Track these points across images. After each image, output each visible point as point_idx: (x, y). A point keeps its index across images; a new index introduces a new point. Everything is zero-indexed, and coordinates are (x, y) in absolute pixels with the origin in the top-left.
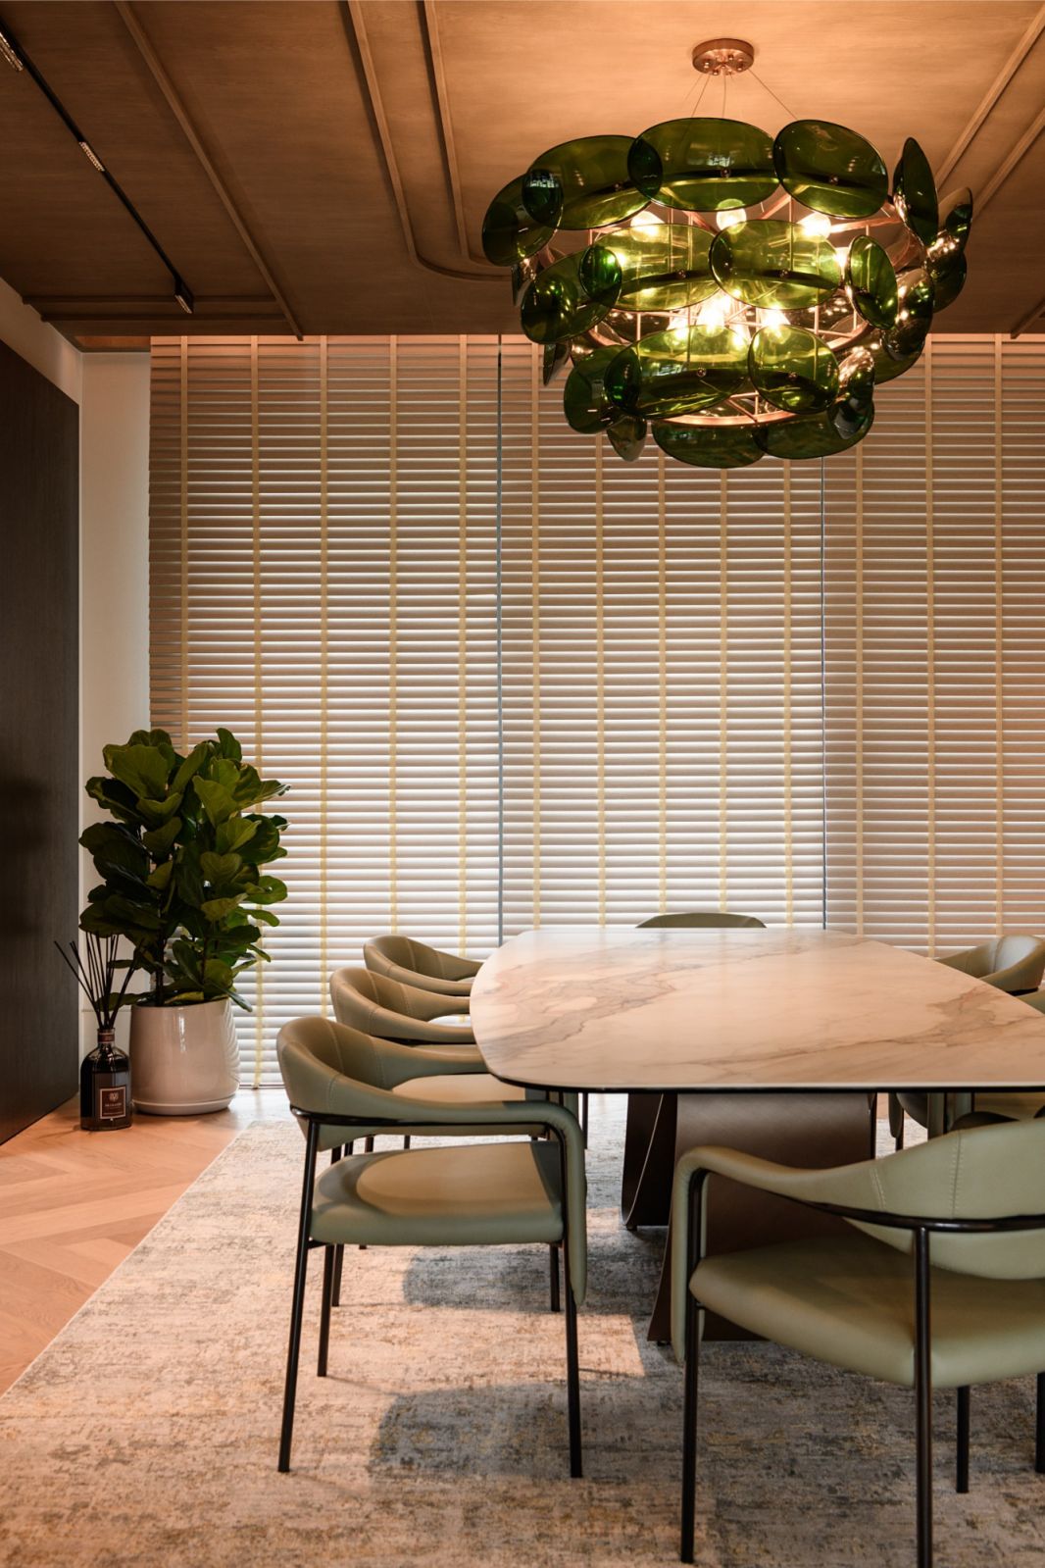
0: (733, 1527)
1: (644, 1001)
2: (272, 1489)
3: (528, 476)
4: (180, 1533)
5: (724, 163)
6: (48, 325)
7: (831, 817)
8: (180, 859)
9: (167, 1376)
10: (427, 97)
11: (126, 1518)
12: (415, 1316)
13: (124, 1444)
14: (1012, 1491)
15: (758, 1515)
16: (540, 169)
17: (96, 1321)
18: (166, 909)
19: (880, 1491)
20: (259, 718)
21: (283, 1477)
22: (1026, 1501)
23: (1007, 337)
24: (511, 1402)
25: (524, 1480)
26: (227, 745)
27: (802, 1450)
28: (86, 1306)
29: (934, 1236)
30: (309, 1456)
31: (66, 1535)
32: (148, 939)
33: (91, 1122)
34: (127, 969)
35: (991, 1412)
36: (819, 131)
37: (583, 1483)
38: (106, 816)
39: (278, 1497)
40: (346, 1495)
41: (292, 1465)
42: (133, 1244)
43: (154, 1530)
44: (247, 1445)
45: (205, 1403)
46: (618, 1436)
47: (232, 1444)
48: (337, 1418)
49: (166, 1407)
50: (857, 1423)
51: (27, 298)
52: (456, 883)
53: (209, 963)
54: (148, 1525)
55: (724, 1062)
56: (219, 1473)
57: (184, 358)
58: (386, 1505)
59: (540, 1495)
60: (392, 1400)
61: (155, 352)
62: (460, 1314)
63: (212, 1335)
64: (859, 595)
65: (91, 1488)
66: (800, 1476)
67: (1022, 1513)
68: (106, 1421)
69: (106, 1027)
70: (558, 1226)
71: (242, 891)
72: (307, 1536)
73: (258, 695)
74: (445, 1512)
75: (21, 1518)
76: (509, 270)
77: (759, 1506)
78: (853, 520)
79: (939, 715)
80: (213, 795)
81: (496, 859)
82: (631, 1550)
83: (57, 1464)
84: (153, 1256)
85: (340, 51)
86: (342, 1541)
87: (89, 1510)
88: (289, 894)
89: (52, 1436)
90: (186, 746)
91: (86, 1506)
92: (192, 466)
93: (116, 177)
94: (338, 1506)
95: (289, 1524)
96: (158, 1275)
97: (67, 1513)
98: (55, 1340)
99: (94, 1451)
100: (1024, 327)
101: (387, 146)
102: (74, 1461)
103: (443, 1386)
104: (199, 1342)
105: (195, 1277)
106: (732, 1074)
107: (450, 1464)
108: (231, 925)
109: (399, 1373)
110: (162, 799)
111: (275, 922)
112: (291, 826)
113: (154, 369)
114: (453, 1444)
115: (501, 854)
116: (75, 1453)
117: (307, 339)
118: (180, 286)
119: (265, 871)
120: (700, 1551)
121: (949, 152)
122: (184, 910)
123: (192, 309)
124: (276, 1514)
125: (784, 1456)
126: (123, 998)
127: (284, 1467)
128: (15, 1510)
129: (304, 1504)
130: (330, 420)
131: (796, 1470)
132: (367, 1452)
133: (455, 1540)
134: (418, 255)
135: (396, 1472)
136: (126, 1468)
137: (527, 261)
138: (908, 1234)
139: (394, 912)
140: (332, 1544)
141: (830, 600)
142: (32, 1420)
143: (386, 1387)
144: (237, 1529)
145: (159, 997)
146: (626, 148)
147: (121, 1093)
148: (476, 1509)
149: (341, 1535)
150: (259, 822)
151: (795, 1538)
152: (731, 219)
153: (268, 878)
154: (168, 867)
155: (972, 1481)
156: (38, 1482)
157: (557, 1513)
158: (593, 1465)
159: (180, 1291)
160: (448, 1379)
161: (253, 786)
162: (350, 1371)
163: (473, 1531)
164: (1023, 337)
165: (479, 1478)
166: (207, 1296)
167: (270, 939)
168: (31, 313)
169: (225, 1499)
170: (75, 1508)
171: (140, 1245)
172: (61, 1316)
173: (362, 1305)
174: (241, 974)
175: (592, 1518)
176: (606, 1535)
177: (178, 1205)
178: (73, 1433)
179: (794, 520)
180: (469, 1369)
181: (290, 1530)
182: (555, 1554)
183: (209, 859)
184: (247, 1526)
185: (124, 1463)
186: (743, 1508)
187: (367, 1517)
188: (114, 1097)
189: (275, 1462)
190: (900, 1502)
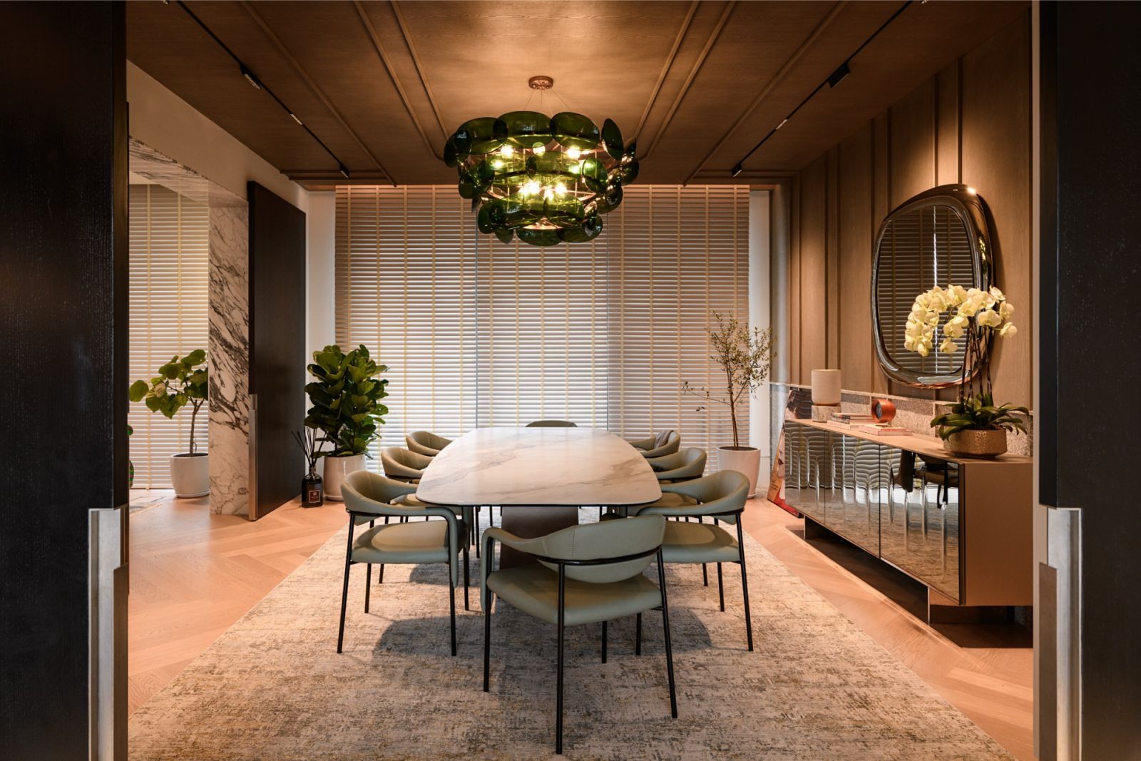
0: (509, 677)
1: (499, 463)
2: (333, 660)
3: (488, 242)
4: (291, 678)
5: (531, 129)
6: (293, 181)
7: (611, 380)
8: (344, 397)
9: (305, 613)
10: (425, 97)
11: (271, 672)
12: (413, 587)
13: (280, 641)
14: (624, 663)
15: (521, 672)
16: (460, 131)
17: (284, 589)
18: (338, 418)
19: (572, 662)
20: (379, 339)
21: (338, 655)
22: (628, 667)
23: (682, 186)
24: (438, 624)
25: (433, 657)
26: (363, 351)
27: (546, 645)
28: (283, 582)
29: (566, 567)
30: (352, 646)
31: (246, 679)
32: (332, 430)
33: (306, 504)
34: (320, 442)
35: (627, 630)
36: (567, 116)
37: (455, 658)
38: (316, 380)
39: (334, 664)
40: (360, 662)
41: (343, 650)
42: (308, 556)
43: (281, 677)
44: (328, 642)
45: (317, 624)
46: (476, 639)
47: (322, 641)
48: (367, 630)
49: (301, 626)
50: (572, 634)
51: (282, 172)
52: (458, 406)
53: (355, 439)
54: (279, 675)
55: (509, 492)
56: (313, 653)
57: (349, 194)
58: (375, 667)
59: (437, 663)
60: (391, 623)
61: (337, 191)
62: (430, 587)
63: (328, 595)
64: (622, 290)
65: (261, 660)
66: (543, 656)
67: (624, 672)
68: (275, 632)
69: (313, 465)
70: (447, 556)
71: (368, 411)
72: (340, 680)
73: (379, 330)
74: (397, 670)
75: (230, 672)
76: (456, 168)
77: (522, 668)
78: (620, 260)
79: (654, 339)
80: (357, 372)
81: (475, 397)
82: (466, 686)
83: (251, 649)
84: (314, 562)
85: (388, 80)
86: (353, 682)
87: (258, 669)
88: (389, 411)
89: (252, 637)
90: (347, 351)
91: (257, 667)
92: (352, 237)
93: (308, 127)
94: (356, 668)
95: (335, 675)
96: (314, 570)
97: (249, 670)
98: (266, 597)
99: (267, 644)
100: (689, 182)
101: (414, 116)
102: (258, 648)
103: (413, 617)
104: (322, 598)
105: (329, 571)
106: (508, 498)
107: (406, 650)
108: (366, 424)
109: (397, 612)
110: (335, 373)
111: (384, 423)
112: (390, 383)
113: (337, 198)
114: (409, 642)
115: (477, 395)
116: (259, 645)
117: (398, 186)
118: (343, 167)
119: (380, 402)
120: (493, 686)
121: (640, 118)
122: (345, 419)
123: (348, 175)
124: (330, 671)
125: (539, 647)
126: (319, 454)
127: (340, 651)
128: (229, 669)
129: (344, 667)
130: (408, 219)
131: (541, 653)
132: (374, 645)
133: (398, 681)
134: (436, 155)
135: (383, 653)
136: (278, 651)
137: (462, 164)
138: (557, 565)
139: (434, 418)
140: (349, 683)
141: (610, 292)
142: (246, 631)
143: (390, 617)
144: (314, 677)
145: (335, 454)
146: (493, 122)
147: (318, 492)
148: (410, 669)
149: (354, 679)
150: (375, 383)
151: (532, 681)
152: (539, 150)
153: (380, 405)
154: (339, 400)
155: (608, 659)
156: (242, 657)
157: (441, 671)
158: (461, 651)
159: (321, 576)
160: (416, 615)
161: (373, 368)
162: (378, 611)
163: (406, 678)
164: (688, 186)
165: (415, 656)
166: (331, 579)
167: (380, 429)
168: (284, 177)
169: (313, 664)
170: (253, 668)
171: (311, 558)
172: (270, 587)
173: (392, 583)
174: (371, 443)
175: (454, 673)
176: (458, 680)
177: (331, 540)
178: (261, 636)
179: (596, 260)
180: (426, 610)
181: (334, 677)
182: (435, 687)
183: (354, 398)
184: (318, 676)
185: (278, 649)
186: (515, 669)
187: (366, 672)
188: (315, 494)
189: (336, 649)
190: (577, 667)
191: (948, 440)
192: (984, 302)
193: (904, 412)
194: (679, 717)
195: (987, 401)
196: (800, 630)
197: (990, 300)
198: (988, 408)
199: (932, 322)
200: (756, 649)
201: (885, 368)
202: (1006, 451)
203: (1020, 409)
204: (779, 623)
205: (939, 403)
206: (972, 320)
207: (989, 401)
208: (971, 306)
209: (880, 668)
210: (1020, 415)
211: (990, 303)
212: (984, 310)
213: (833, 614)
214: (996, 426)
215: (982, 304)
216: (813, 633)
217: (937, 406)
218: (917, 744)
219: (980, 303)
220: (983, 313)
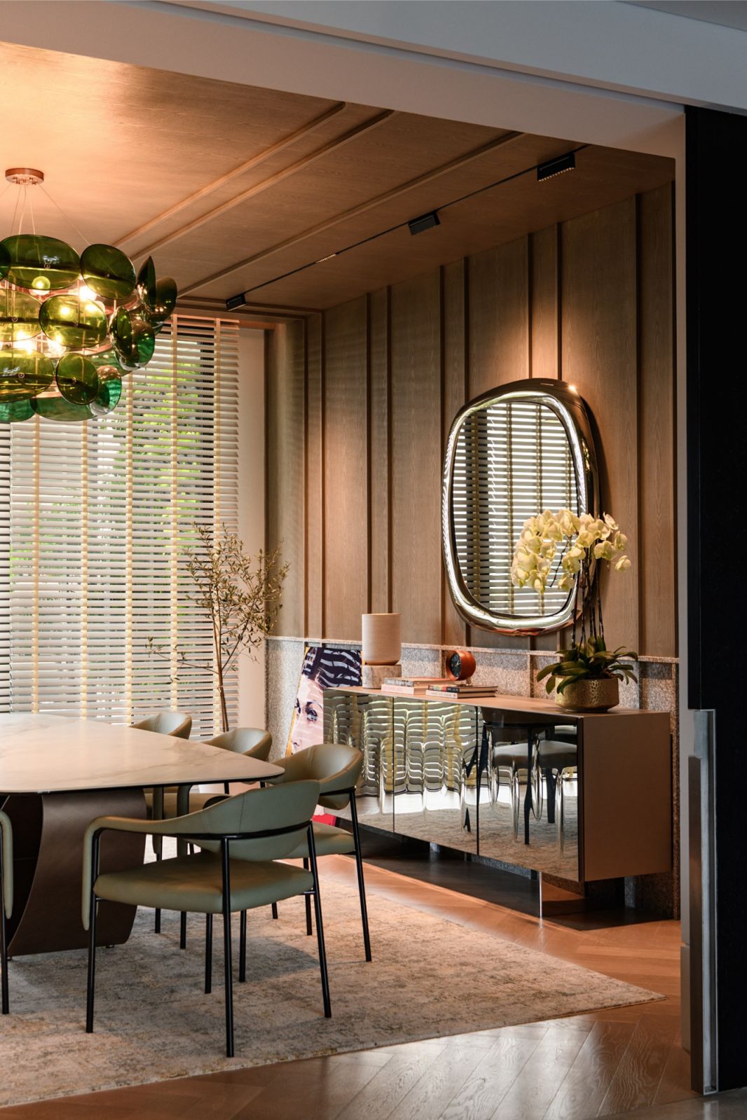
29: (230, 843)
155: (212, 988)
191: (562, 693)
192: (599, 532)
193: (487, 669)
194: (333, 1016)
195: (599, 646)
196: (411, 939)
197: (605, 529)
198: (602, 654)
199: (549, 554)
200: (373, 960)
201: (460, 609)
202: (618, 703)
203: (630, 655)
204: (383, 936)
205: (535, 653)
206: (588, 552)
207: (602, 646)
208: (587, 536)
209: (509, 955)
210: (628, 661)
211: (605, 533)
212: (601, 541)
213: (439, 922)
214: (609, 674)
215: (598, 534)
216: (426, 939)
217: (532, 657)
218: (568, 997)
219: (595, 532)
220: (599, 545)
